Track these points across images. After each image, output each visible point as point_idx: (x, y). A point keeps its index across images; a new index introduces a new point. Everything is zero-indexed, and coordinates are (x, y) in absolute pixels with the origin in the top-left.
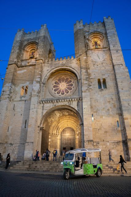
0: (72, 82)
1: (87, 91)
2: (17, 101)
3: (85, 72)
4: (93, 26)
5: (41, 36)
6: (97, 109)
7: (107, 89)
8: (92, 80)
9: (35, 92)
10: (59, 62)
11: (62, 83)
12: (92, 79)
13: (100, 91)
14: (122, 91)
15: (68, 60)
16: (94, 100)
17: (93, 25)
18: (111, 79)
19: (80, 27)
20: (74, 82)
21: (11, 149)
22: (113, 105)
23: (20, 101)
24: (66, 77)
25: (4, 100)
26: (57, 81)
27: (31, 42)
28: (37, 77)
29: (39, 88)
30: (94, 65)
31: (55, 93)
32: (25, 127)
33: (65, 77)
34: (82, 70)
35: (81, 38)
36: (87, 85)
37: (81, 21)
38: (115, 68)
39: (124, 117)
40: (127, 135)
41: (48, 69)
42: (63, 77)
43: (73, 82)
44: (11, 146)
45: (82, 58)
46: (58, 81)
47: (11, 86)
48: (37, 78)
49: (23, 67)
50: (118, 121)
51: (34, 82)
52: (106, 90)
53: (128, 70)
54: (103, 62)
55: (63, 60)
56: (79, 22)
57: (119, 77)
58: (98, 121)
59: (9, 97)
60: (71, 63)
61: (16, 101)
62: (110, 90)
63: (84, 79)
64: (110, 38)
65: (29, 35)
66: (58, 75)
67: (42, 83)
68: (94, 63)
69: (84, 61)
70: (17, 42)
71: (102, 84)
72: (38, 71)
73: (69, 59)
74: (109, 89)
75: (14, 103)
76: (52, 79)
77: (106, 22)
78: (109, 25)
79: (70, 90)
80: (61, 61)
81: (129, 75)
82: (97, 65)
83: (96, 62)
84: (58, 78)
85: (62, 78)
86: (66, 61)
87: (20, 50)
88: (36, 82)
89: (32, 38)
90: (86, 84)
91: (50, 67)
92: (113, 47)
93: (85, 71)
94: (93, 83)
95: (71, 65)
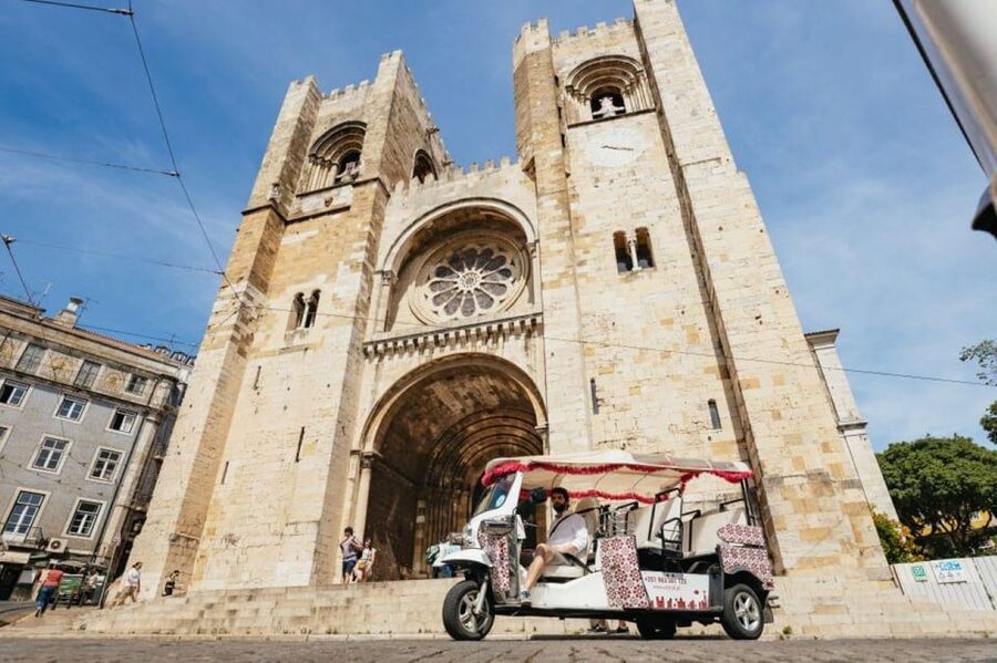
0: (509, 261)
1: (564, 281)
2: (273, 353)
3: (557, 207)
4: (593, 37)
5: (379, 96)
6: (615, 357)
7: (656, 270)
8: (588, 240)
9: (342, 308)
10: (451, 184)
11: (466, 270)
12: (587, 235)
13: (626, 280)
14: (726, 263)
15: (488, 174)
16: (596, 319)
17: (589, 35)
18: (672, 228)
19: (536, 44)
20: (516, 262)
21: (227, 562)
22: (685, 332)
23: (284, 350)
24: (481, 245)
25: (212, 352)
26: (445, 264)
27: (345, 124)
28: (356, 245)
29: (362, 288)
30: (597, 180)
31: (436, 313)
32: (297, 460)
33: (477, 247)
34: (543, 199)
35: (541, 81)
36: (562, 258)
37: (543, 24)
38: (687, 176)
39: (740, 378)
40: (761, 458)
41: (405, 217)
42: (470, 246)
43: (513, 263)
44: (231, 546)
45: (545, 156)
46: (450, 263)
47: (246, 294)
48: (357, 251)
49: (307, 218)
50: (712, 403)
51: (341, 266)
52: (654, 274)
53: (746, 181)
54: (636, 164)
55: (468, 175)
56: (534, 26)
57: (709, 210)
58: (618, 408)
59: (239, 337)
60: (498, 184)
61: (267, 355)
62: (669, 273)
63: (549, 237)
64: (660, 70)
65: (335, 102)
66: (449, 242)
67: (378, 272)
68: (596, 174)
69: (552, 166)
70: (285, 125)
71: (634, 252)
72: (359, 226)
73: (490, 169)
74: (665, 269)
75: (259, 362)
76: (426, 257)
77: (644, 13)
78: (655, 23)
79: (499, 294)
80: (457, 183)
81: (754, 202)
82: (612, 181)
83: (604, 168)
84: (449, 254)
85: (464, 249)
86: (476, 179)
87: (297, 156)
88: (348, 267)
89: (347, 110)
90: (560, 251)
91: (416, 209)
92: (677, 98)
93: (555, 202)
94: (594, 253)
95: (500, 190)
